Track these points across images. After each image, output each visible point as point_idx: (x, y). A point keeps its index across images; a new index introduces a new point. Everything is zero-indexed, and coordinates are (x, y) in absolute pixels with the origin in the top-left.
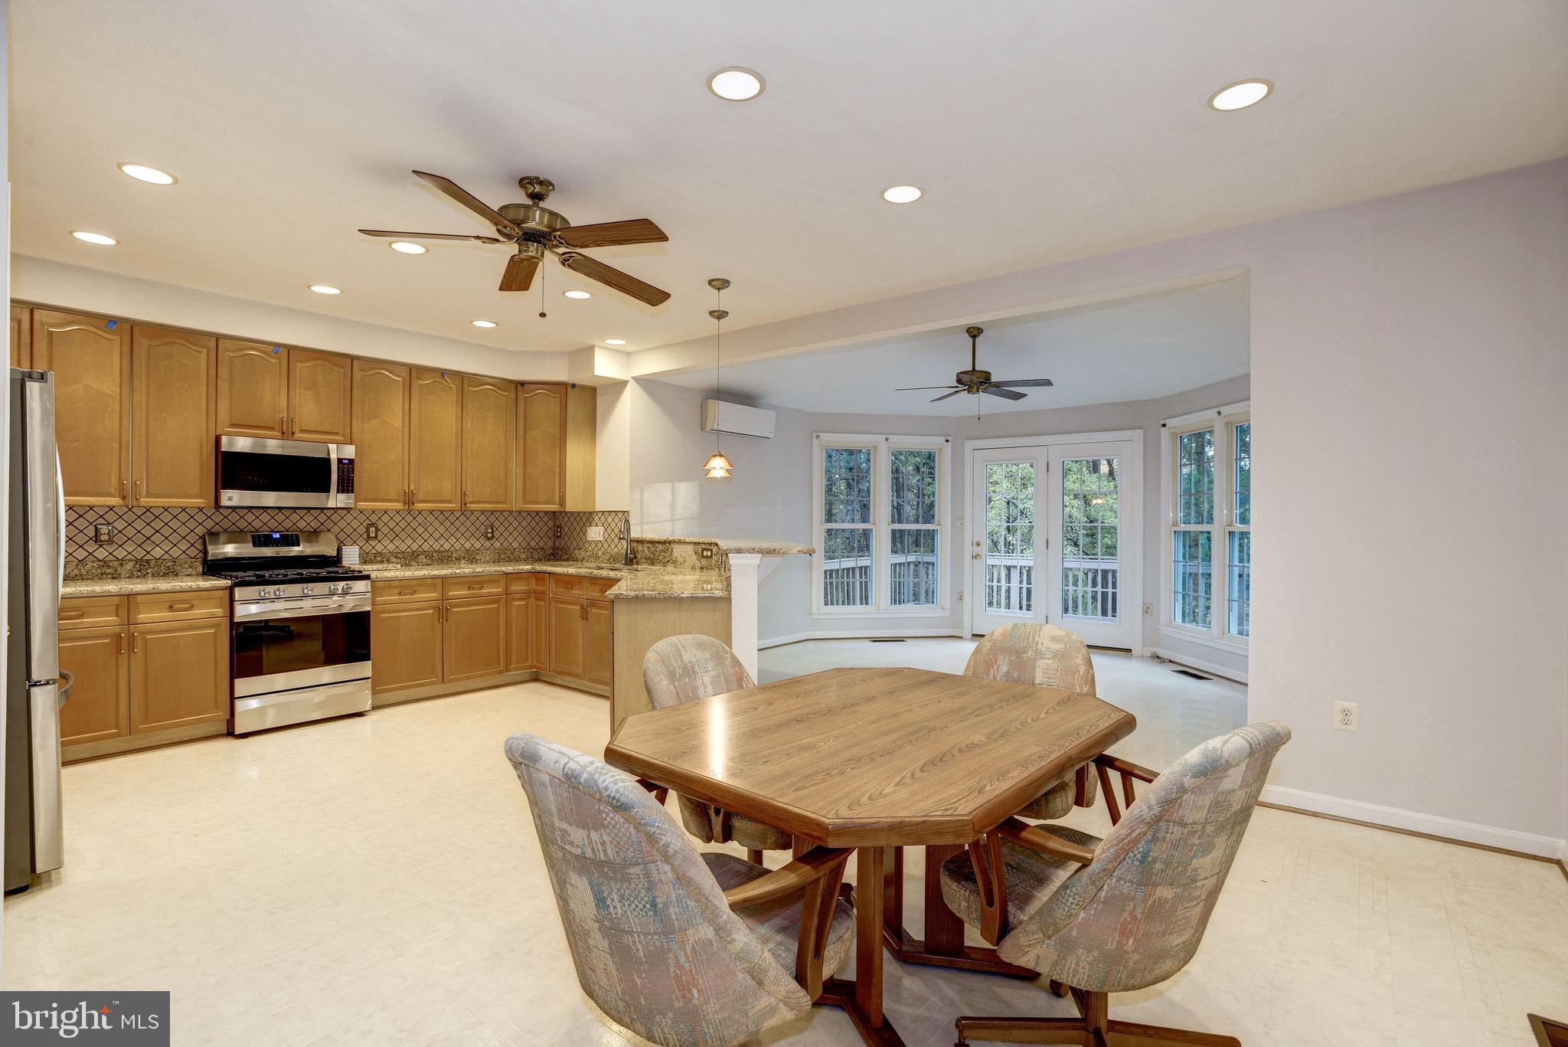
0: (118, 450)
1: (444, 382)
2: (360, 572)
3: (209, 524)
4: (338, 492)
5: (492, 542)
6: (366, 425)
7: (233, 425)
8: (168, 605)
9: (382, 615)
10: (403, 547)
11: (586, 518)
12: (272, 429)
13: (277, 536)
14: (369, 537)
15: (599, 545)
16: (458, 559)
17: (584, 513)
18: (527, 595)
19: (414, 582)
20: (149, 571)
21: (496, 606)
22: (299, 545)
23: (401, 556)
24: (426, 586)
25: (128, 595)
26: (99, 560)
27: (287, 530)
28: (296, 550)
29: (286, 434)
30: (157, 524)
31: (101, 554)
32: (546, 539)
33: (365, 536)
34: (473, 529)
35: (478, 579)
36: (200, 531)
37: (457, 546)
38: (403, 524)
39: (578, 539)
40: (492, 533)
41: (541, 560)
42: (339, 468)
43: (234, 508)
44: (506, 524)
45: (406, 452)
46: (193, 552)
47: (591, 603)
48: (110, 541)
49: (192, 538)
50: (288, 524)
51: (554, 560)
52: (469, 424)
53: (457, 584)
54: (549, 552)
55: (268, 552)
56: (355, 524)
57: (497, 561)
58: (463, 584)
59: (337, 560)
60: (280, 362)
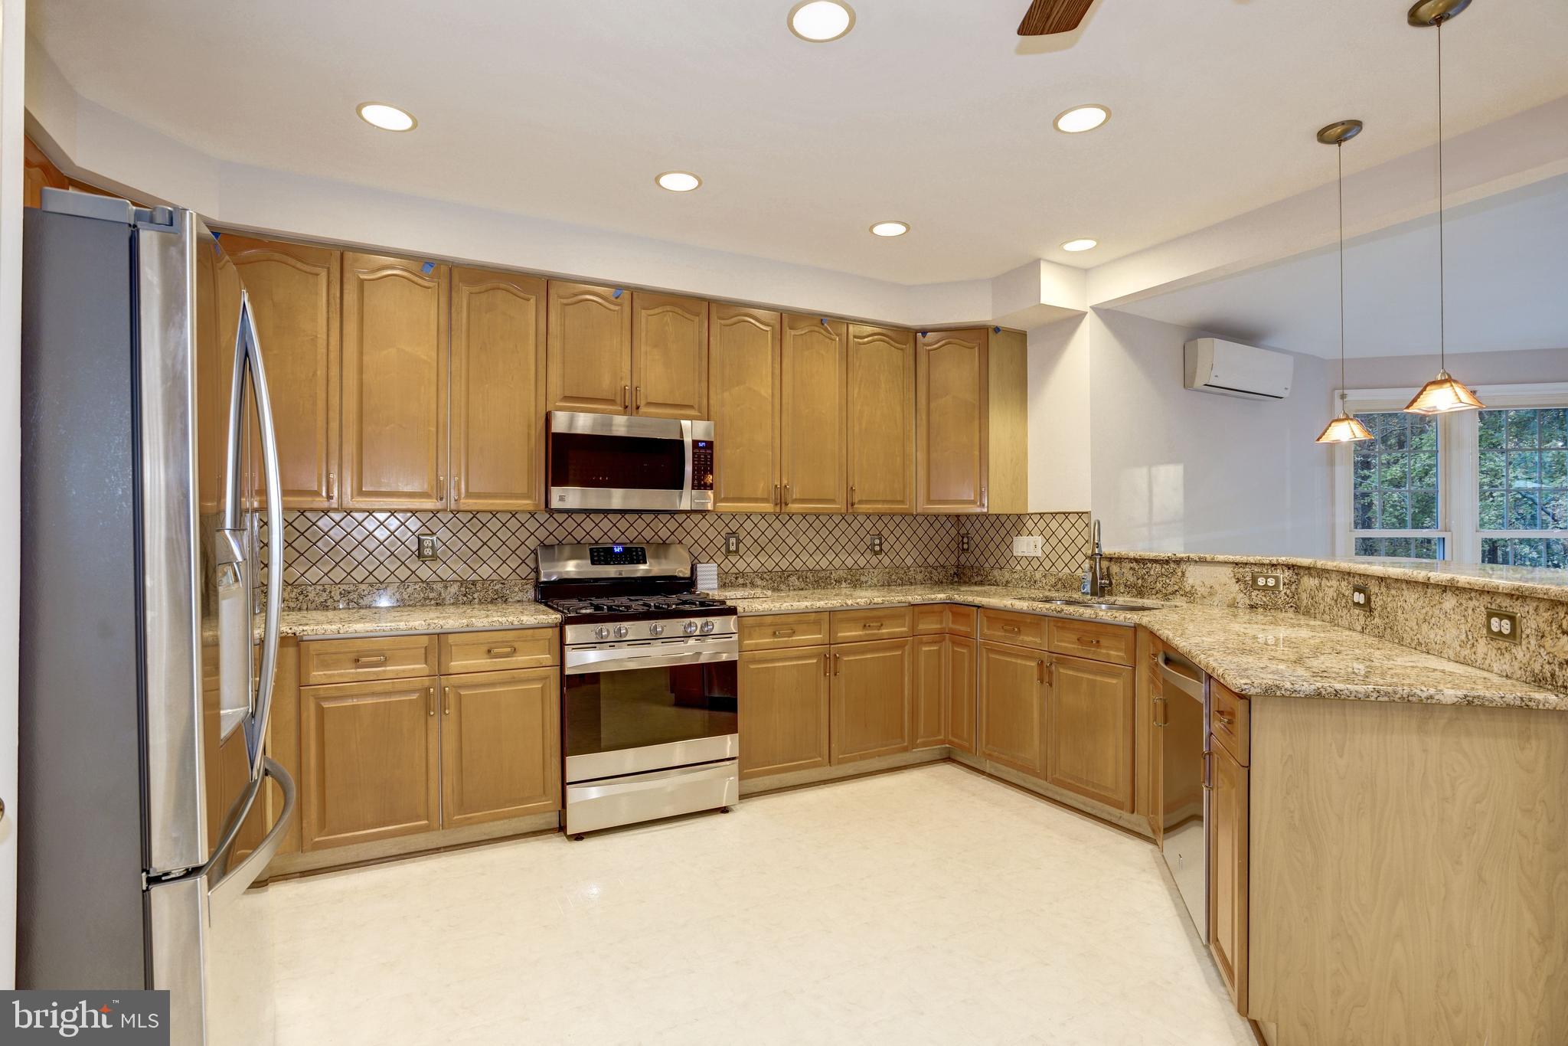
0: (435, 432)
1: (823, 331)
2: (723, 602)
3: (542, 534)
4: (693, 489)
5: (880, 557)
6: (726, 395)
7: (566, 398)
8: (485, 648)
9: (752, 667)
10: (770, 565)
11: (1016, 523)
12: (612, 402)
13: (618, 549)
14: (728, 551)
15: (1035, 564)
16: (839, 582)
17: (1008, 516)
18: (940, 636)
19: (791, 619)
20: (476, 596)
21: (900, 653)
22: (646, 563)
23: (768, 578)
24: (808, 623)
25: (438, 634)
26: (422, 581)
27: (631, 542)
28: (641, 569)
29: (630, 408)
30: (485, 535)
31: (425, 573)
32: (947, 553)
33: (723, 549)
34: (856, 540)
35: (875, 613)
36: (532, 543)
37: (837, 563)
38: (770, 533)
39: (997, 554)
40: (880, 545)
41: (942, 583)
42: (694, 454)
43: (570, 512)
44: (898, 532)
45: (777, 432)
46: (524, 571)
47: (1056, 658)
48: (434, 557)
49: (523, 552)
50: (632, 534)
51: (959, 583)
52: (856, 391)
53: (848, 620)
54: (952, 572)
55: (611, 571)
56: (711, 533)
57: (888, 584)
58: (855, 620)
59: (690, 583)
60: (622, 309)
